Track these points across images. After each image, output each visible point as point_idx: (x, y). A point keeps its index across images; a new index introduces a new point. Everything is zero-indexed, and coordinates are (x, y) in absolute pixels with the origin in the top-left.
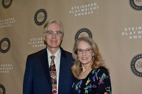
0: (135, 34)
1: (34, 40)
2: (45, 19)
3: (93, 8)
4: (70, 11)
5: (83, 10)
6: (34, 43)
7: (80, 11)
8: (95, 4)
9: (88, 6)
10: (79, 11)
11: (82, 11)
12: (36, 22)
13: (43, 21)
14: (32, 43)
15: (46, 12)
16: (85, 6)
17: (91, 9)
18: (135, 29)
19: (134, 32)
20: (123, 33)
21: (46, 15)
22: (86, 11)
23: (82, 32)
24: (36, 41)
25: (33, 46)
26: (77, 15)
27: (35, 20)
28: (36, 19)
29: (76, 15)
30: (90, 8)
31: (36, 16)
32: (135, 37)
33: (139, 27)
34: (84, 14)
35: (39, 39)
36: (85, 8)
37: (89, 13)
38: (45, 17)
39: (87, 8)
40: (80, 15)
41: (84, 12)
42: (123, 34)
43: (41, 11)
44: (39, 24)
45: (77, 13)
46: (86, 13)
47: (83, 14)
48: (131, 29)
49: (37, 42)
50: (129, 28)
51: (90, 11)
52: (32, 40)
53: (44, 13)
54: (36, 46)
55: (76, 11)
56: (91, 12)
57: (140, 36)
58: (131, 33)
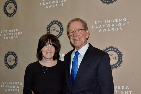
0: (104, 27)
1: (5, 31)
2: (15, 10)
4: (41, 3)
6: (5, 35)
10: (50, 3)
11: (53, 3)
12: (6, 13)
13: (14, 12)
14: (3, 35)
15: (15, 3)
17: (62, 1)
18: (104, 22)
19: (103, 25)
20: (93, 27)
21: (16, 6)
22: (57, 3)
23: (53, 24)
24: (7, 33)
25: (5, 38)
27: (4, 11)
28: (6, 10)
29: (47, 7)
31: (5, 7)
32: (104, 30)
33: (108, 21)
34: (55, 6)
35: (10, 31)
37: (60, 5)
38: (15, 8)
40: (51, 7)
43: (10, 2)
44: (10, 15)
45: (48, 5)
46: (56, 5)
47: (53, 6)
48: (101, 22)
49: (8, 35)
50: (99, 22)
52: (3, 32)
53: (14, 4)
54: (7, 38)
55: (47, 2)
56: (61, 5)
57: (109, 29)
58: (100, 26)
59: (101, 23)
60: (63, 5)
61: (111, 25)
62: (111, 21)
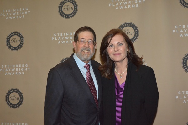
0: (63, 39)
3: (24, 13)
4: (1, 14)
5: (14, 14)
7: (12, 14)
8: (27, 9)
9: (19, 10)
10: (10, 14)
16: (16, 10)
17: (23, 13)
18: (63, 34)
19: (62, 37)
22: (18, 15)
26: (9, 18)
29: (7, 18)
30: (21, 12)
32: (63, 42)
33: (67, 34)
34: (16, 17)
36: (16, 12)
37: (21, 17)
39: (19, 12)
40: (11, 18)
41: (16, 16)
42: (53, 39)
45: (8, 16)
46: (17, 17)
47: (14, 17)
50: (58, 34)
51: (22, 15)
55: (8, 14)
57: (67, 41)
58: (60, 38)
59: (60, 36)
60: (24, 17)
61: (69, 38)
62: (69, 34)
